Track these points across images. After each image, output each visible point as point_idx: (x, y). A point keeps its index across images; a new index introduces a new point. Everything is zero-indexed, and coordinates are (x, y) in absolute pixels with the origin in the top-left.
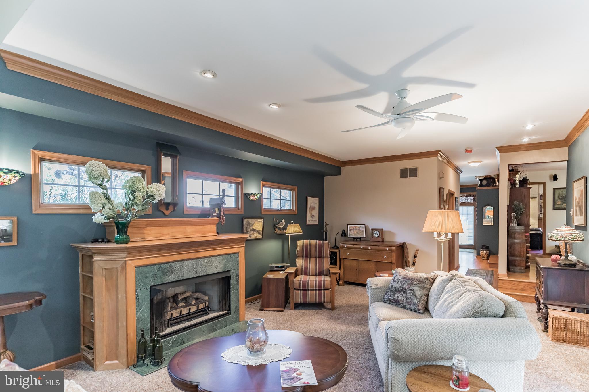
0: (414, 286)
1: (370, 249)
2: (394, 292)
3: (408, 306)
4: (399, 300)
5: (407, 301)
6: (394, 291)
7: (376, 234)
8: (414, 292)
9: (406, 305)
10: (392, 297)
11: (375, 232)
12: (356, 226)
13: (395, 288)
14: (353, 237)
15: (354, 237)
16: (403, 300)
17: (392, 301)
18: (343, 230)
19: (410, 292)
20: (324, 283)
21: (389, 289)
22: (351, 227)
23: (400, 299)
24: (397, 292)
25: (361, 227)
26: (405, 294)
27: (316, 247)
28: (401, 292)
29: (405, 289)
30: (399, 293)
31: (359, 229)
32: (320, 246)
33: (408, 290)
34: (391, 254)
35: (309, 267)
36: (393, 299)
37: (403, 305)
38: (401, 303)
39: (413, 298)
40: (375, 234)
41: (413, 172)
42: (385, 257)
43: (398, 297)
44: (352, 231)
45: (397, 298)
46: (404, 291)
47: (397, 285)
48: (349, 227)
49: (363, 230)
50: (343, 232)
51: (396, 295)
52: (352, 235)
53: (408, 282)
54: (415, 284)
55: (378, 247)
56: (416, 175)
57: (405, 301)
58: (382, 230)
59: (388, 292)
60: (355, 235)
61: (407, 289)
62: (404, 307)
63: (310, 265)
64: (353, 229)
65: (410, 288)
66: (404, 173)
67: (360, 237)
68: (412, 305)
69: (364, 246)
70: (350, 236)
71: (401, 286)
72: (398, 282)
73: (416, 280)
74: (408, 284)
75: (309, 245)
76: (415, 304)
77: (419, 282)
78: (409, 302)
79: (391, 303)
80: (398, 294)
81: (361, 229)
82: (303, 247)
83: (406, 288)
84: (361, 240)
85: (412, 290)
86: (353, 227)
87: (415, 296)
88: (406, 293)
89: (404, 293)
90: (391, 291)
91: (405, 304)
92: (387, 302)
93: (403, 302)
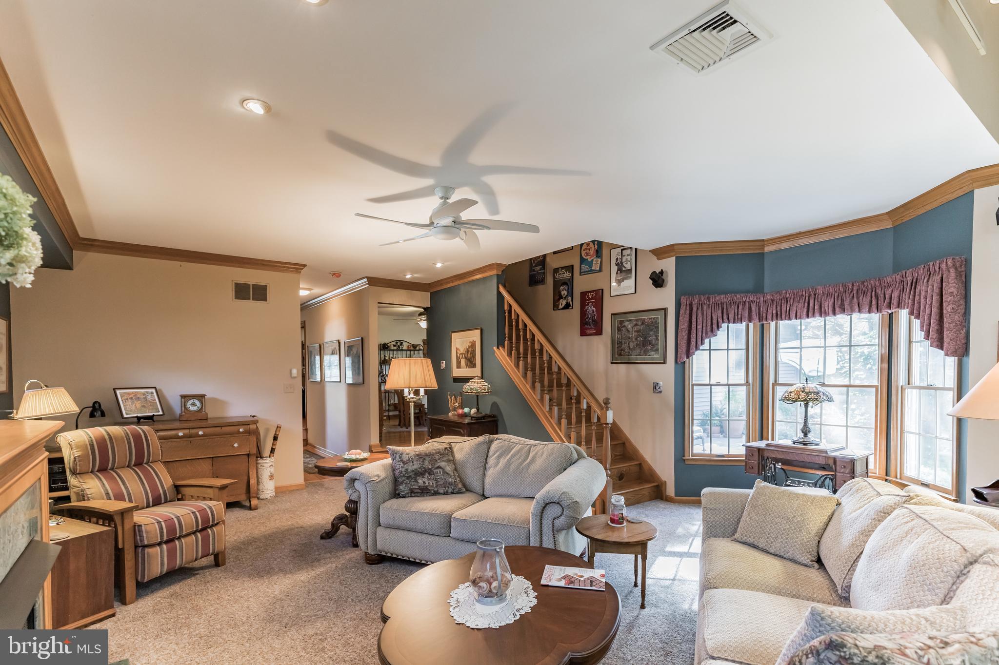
0: (439, 461)
1: (202, 436)
2: (414, 478)
3: (441, 491)
4: (427, 487)
5: (439, 483)
6: (413, 476)
7: (194, 405)
8: (443, 469)
9: (438, 490)
10: (414, 485)
11: (191, 401)
12: (136, 392)
13: (413, 471)
14: (135, 415)
15: (139, 415)
16: (431, 484)
17: (416, 491)
18: (95, 403)
19: (438, 470)
20: (212, 512)
21: (404, 476)
22: (125, 393)
23: (427, 484)
24: (419, 476)
25: (147, 392)
26: (433, 476)
27: (129, 443)
28: (424, 474)
29: (430, 469)
30: (423, 477)
31: (144, 398)
32: (137, 437)
33: (434, 469)
34: (248, 439)
35: (128, 492)
36: (418, 487)
37: (434, 491)
38: (430, 489)
39: (446, 477)
40: (190, 406)
41: (260, 293)
42: (236, 445)
43: (424, 482)
44: (129, 403)
45: (423, 485)
46: (430, 472)
47: (413, 467)
48: (121, 395)
49: (155, 400)
50: (94, 406)
51: (420, 481)
52: (131, 411)
53: (428, 459)
54: (439, 459)
55: (220, 428)
56: (264, 299)
57: (434, 485)
58: (203, 396)
59: (404, 480)
60: (138, 411)
61: (432, 468)
62: (436, 493)
63: (126, 488)
64: (131, 398)
65: (436, 466)
66: (242, 291)
67: (152, 414)
68: (448, 487)
69: (187, 431)
70: (127, 414)
71: (421, 467)
72: (413, 462)
73: (436, 453)
74: (429, 461)
75: (108, 440)
76: (452, 485)
77: (441, 455)
78: (441, 485)
79: (413, 495)
80: (421, 478)
81: (149, 397)
82: (92, 446)
83: (430, 467)
84: (154, 421)
85: (439, 467)
86: (129, 394)
87: (447, 473)
88: (434, 474)
89: (430, 474)
90: (408, 478)
91: (436, 489)
92: (407, 495)
93: (433, 486)
